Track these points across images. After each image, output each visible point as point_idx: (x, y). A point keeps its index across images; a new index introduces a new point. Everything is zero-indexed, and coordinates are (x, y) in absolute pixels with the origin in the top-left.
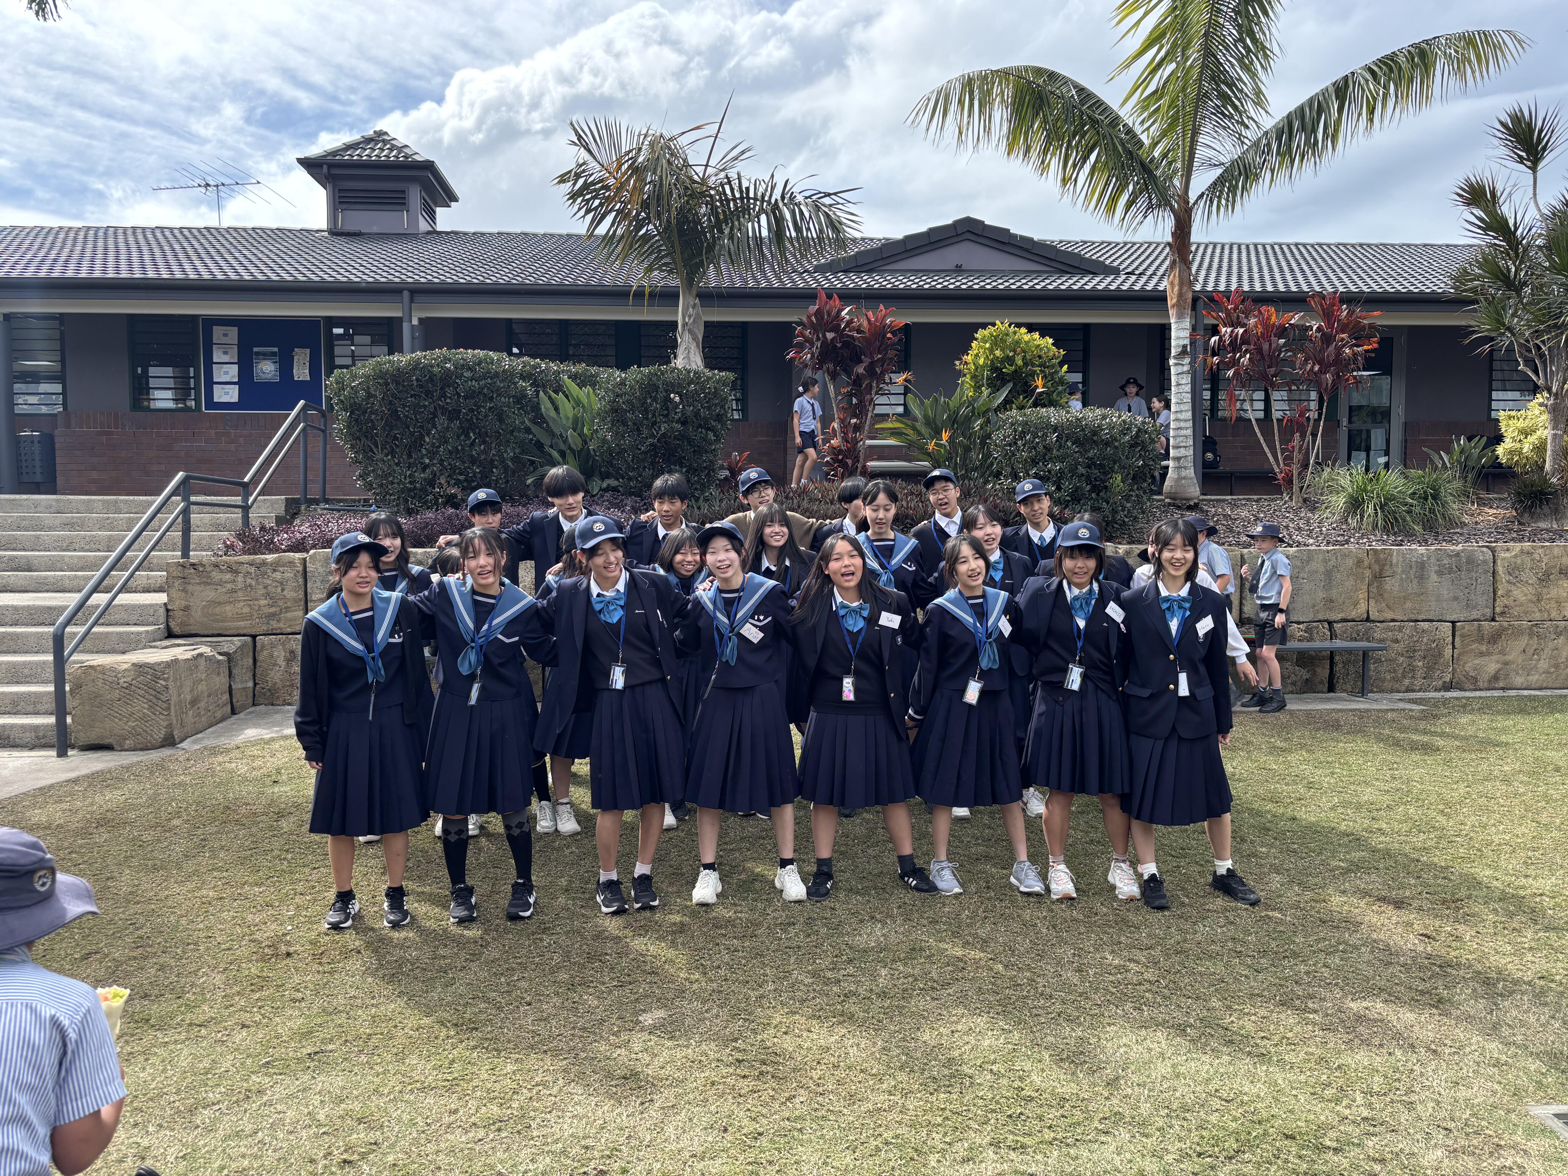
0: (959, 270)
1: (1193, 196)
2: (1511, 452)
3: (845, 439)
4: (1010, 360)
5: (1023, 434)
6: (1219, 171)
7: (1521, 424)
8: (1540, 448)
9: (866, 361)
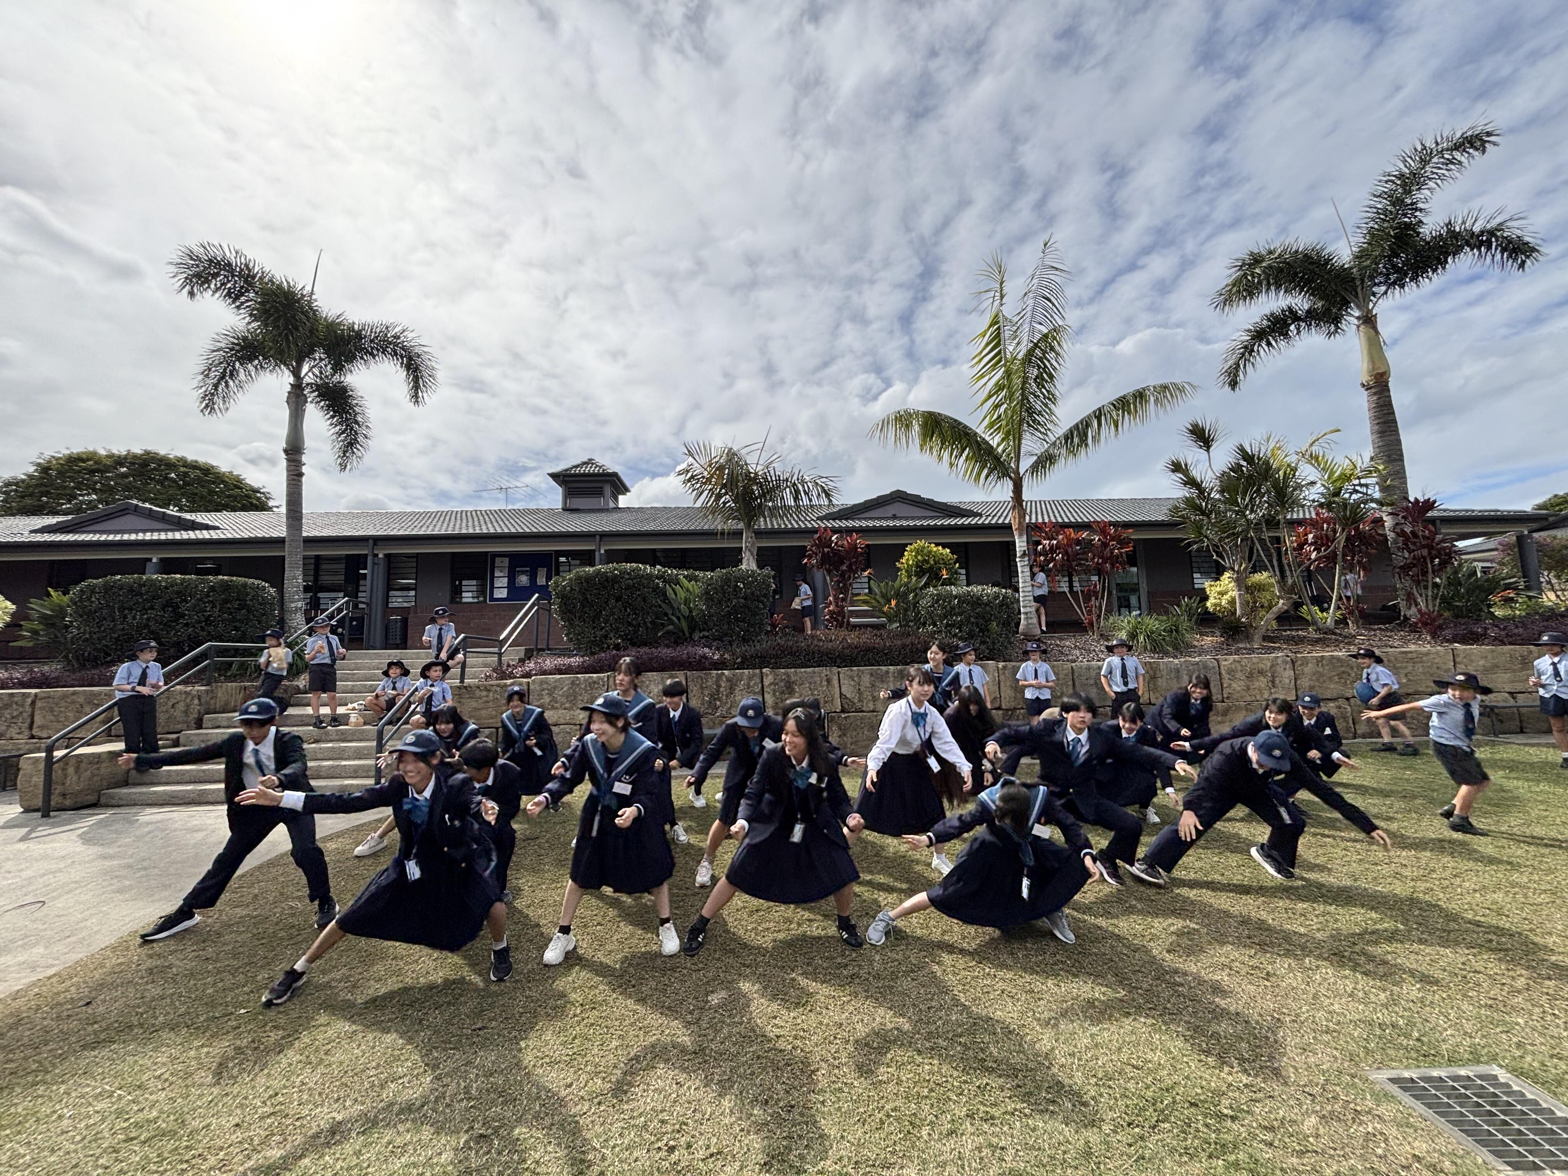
0: (894, 517)
1: (1022, 471)
2: (1215, 605)
3: (837, 606)
4: (927, 562)
5: (937, 601)
6: (1035, 458)
7: (1218, 589)
8: (1232, 602)
9: (847, 563)
